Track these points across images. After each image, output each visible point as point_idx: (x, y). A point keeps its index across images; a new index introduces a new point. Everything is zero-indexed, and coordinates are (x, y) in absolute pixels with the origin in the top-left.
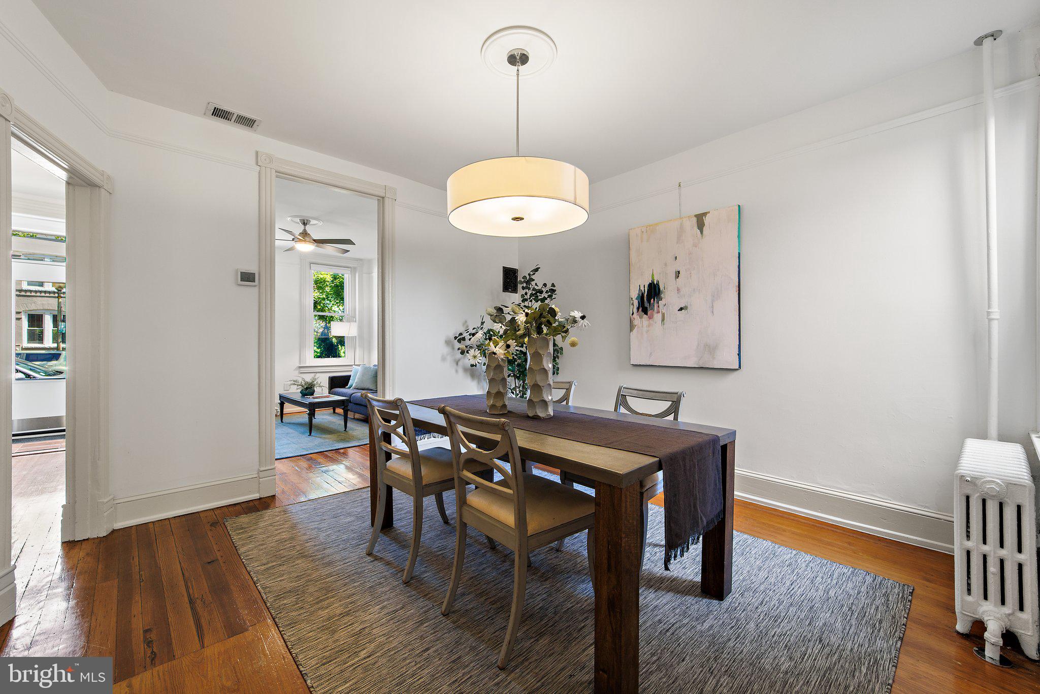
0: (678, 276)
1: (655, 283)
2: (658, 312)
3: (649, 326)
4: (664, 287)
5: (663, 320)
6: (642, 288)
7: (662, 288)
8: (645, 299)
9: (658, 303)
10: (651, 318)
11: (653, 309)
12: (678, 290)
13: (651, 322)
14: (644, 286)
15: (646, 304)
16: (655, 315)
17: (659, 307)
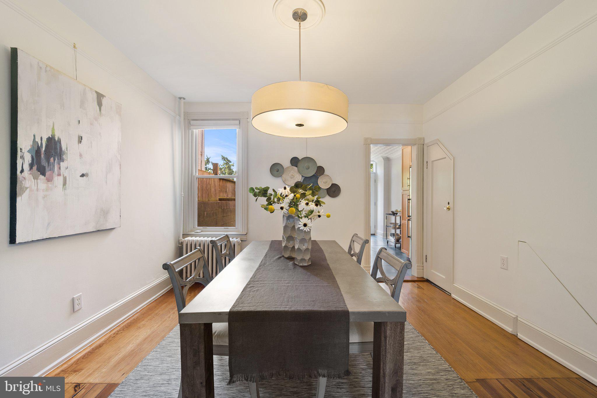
0: (81, 142)
1: (56, 139)
2: (59, 175)
3: (48, 189)
4: (67, 148)
5: (65, 184)
6: (38, 140)
7: (64, 148)
8: (42, 156)
9: (59, 164)
10: (49, 180)
11: (52, 170)
12: (81, 155)
13: (50, 185)
14: (41, 138)
15: (44, 163)
16: (56, 178)
17: (60, 168)
